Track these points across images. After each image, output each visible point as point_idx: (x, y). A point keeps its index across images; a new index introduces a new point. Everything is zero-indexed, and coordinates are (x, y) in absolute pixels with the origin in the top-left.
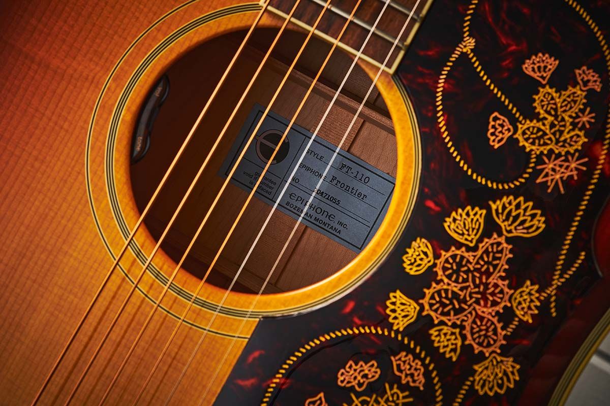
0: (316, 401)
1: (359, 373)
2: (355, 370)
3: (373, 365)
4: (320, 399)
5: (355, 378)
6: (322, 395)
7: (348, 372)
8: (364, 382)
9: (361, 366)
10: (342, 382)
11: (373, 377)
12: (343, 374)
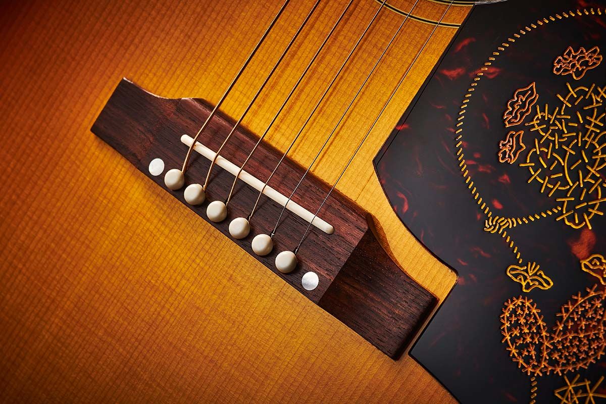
0: (527, 91)
1: (578, 61)
2: (574, 57)
3: (595, 51)
4: (532, 89)
5: (574, 66)
6: (534, 84)
7: (566, 59)
8: (583, 70)
9: (582, 52)
10: (558, 70)
11: (594, 64)
12: (559, 61)
